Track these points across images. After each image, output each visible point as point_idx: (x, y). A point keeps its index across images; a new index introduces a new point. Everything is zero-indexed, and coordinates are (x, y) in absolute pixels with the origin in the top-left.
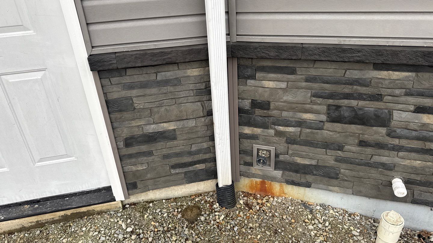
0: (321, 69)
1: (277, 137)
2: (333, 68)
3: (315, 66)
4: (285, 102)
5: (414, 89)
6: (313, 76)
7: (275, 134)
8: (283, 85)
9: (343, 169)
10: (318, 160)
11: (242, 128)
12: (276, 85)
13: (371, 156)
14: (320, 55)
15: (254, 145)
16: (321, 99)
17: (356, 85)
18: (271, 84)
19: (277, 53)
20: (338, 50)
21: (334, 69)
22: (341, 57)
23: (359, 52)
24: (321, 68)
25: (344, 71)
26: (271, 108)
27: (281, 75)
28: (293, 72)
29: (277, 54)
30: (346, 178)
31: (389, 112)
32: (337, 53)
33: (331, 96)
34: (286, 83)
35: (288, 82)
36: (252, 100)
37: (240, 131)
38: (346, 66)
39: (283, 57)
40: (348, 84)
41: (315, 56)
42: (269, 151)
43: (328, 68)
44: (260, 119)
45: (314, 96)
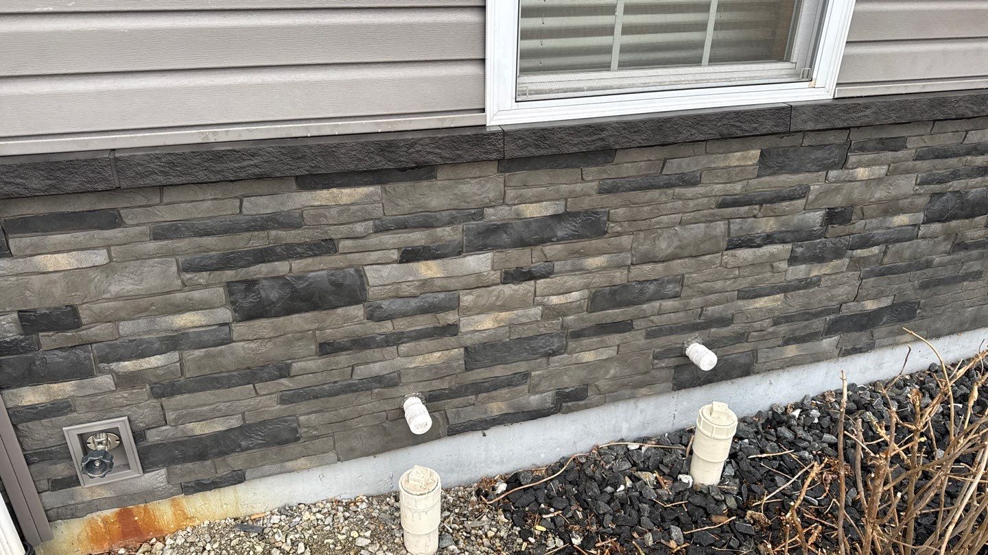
0: (182, 205)
1: (124, 389)
2: (210, 197)
3: (165, 200)
4: (116, 298)
5: (388, 218)
6: (168, 223)
7: (116, 385)
8: (100, 257)
9: (302, 415)
10: (243, 414)
11: (12, 393)
12: (77, 260)
13: (350, 368)
14: (165, 173)
15: (64, 429)
16: (205, 274)
17: (274, 228)
18: (63, 261)
19: (49, 179)
20: (204, 156)
21: (212, 200)
22: (218, 172)
23: (253, 156)
24: (182, 202)
25: (237, 203)
26: (84, 321)
27: (85, 233)
28: (113, 220)
29: (49, 182)
30: (315, 433)
31: (357, 271)
32: (206, 164)
33: (227, 261)
34: (105, 250)
35: (108, 247)
36: (19, 311)
37: (10, 405)
38: (238, 189)
39: (70, 189)
40: (256, 230)
41: (155, 177)
42: (115, 431)
43: (197, 199)
44: (62, 358)
45: (186, 270)
